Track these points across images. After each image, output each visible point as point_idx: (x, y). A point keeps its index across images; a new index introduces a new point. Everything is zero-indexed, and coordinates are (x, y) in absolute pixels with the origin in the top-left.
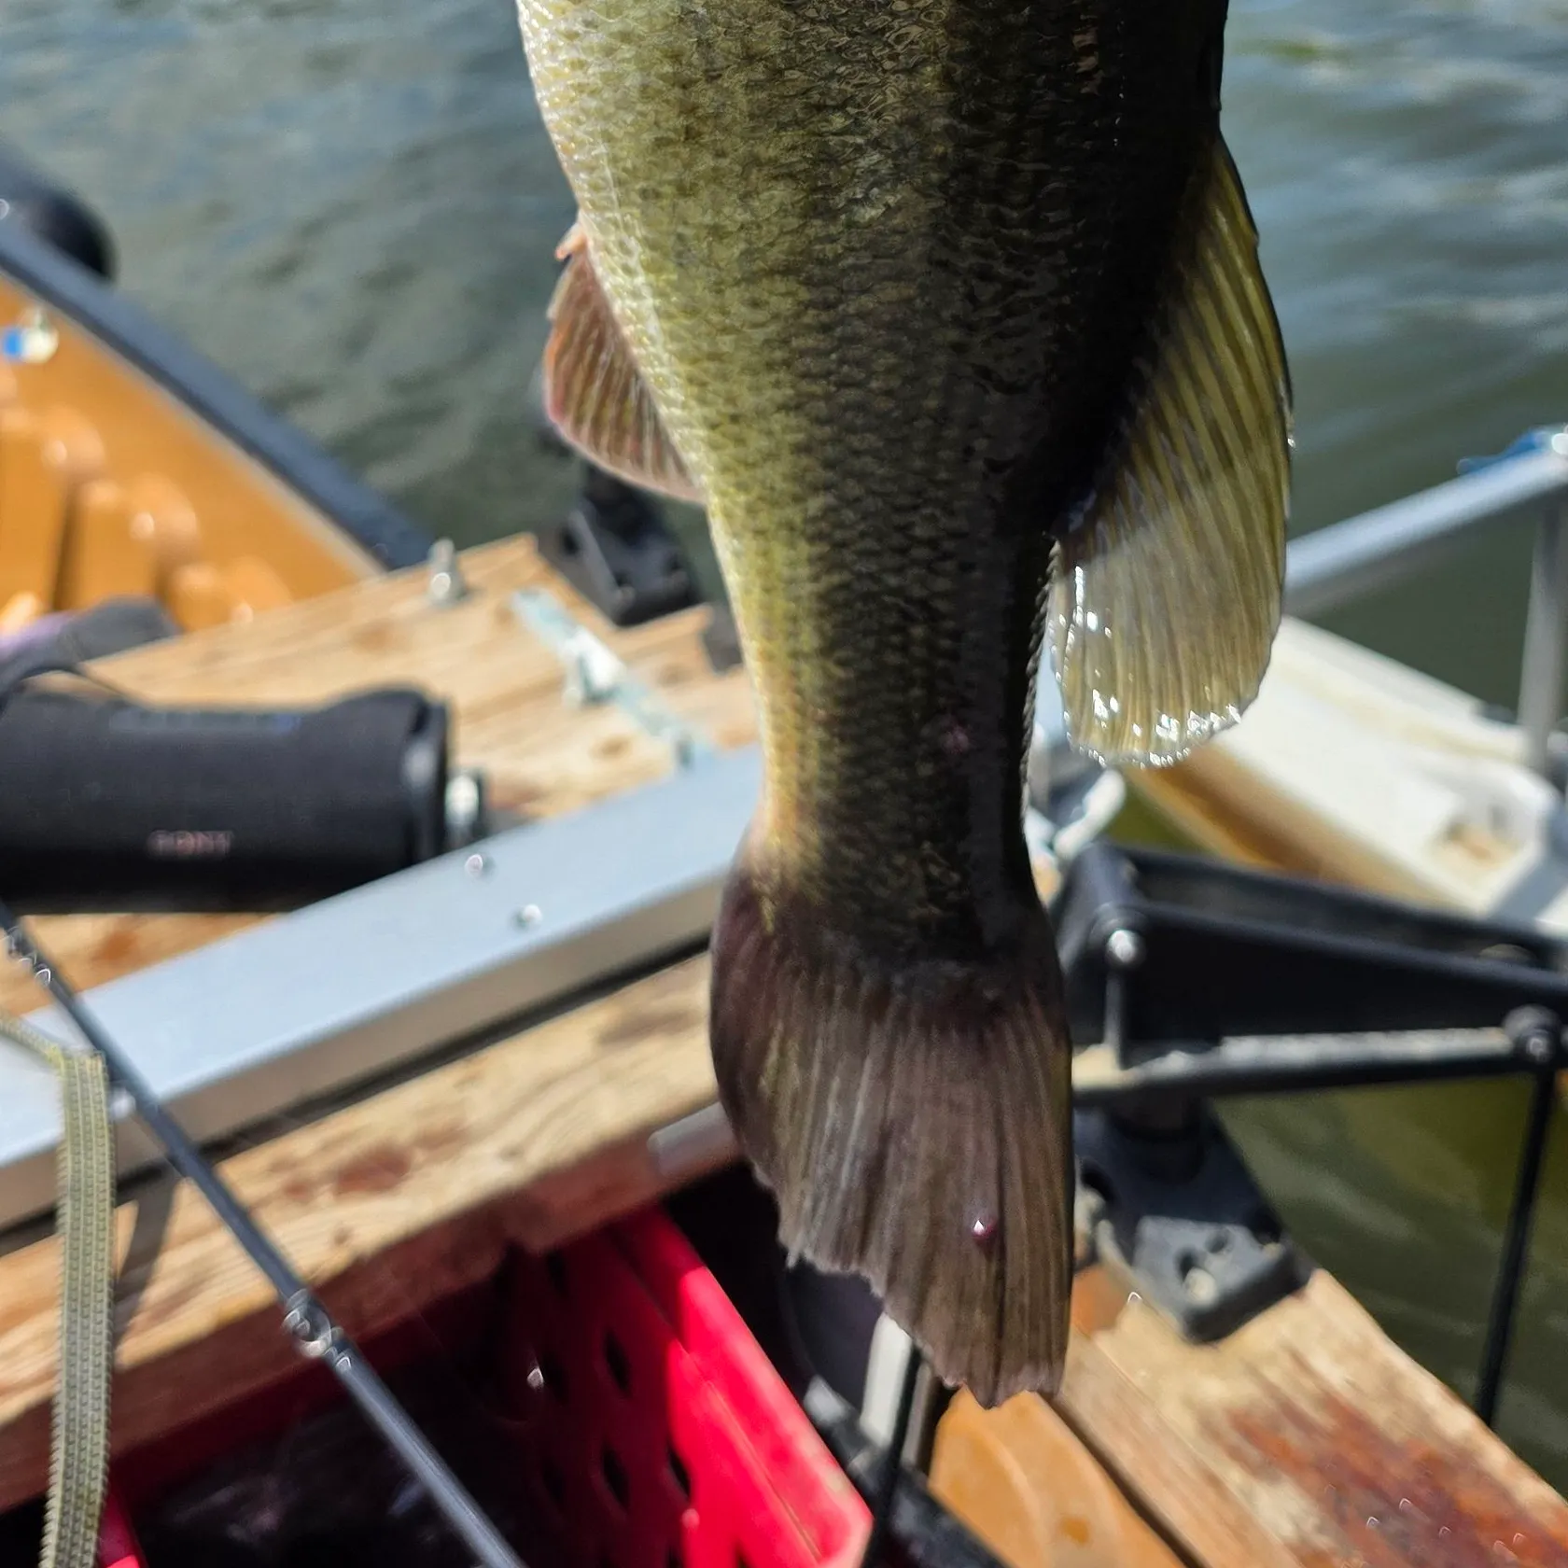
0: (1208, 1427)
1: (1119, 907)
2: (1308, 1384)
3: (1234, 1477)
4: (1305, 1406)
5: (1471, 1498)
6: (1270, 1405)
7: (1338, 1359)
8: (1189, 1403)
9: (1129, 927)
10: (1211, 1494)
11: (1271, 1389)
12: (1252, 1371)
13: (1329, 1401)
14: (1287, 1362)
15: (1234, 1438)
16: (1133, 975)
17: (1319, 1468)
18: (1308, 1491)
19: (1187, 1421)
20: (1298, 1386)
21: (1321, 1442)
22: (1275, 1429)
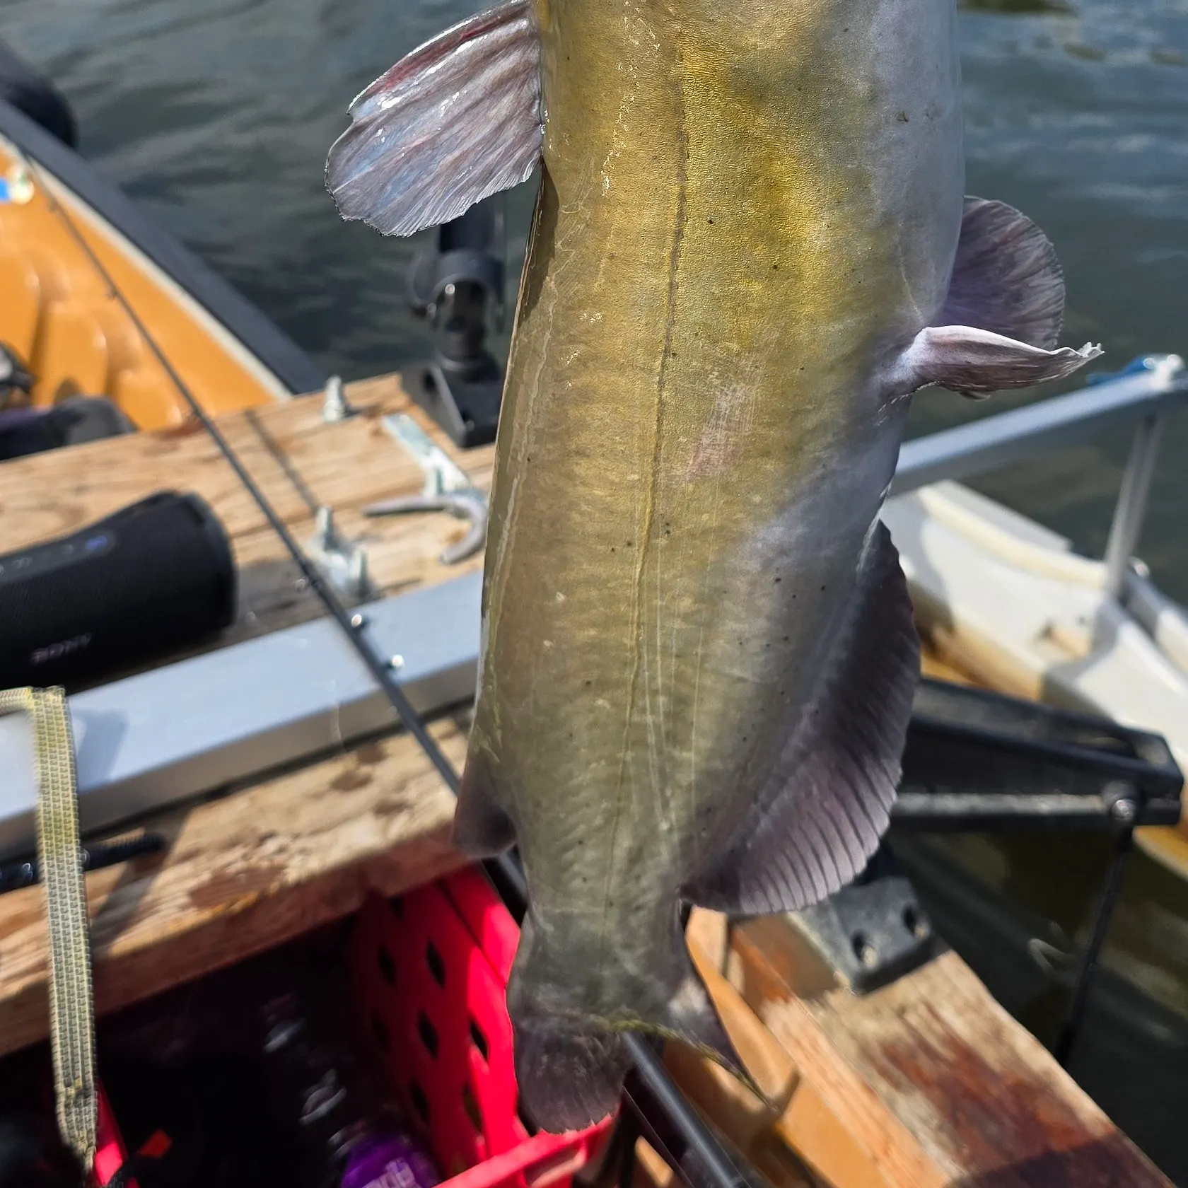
0: (865, 1052)
2: (937, 1027)
3: (883, 1087)
4: (933, 1042)
5: (1047, 1114)
6: (910, 1040)
7: (959, 1012)
8: (853, 1036)
11: (911, 1029)
12: (901, 1012)
13: (953, 1041)
14: (922, 1010)
15: (884, 1062)
17: (940, 1084)
18: (933, 1101)
19: (852, 1049)
20: (930, 1029)
21: (944, 1068)
22: (913, 1056)
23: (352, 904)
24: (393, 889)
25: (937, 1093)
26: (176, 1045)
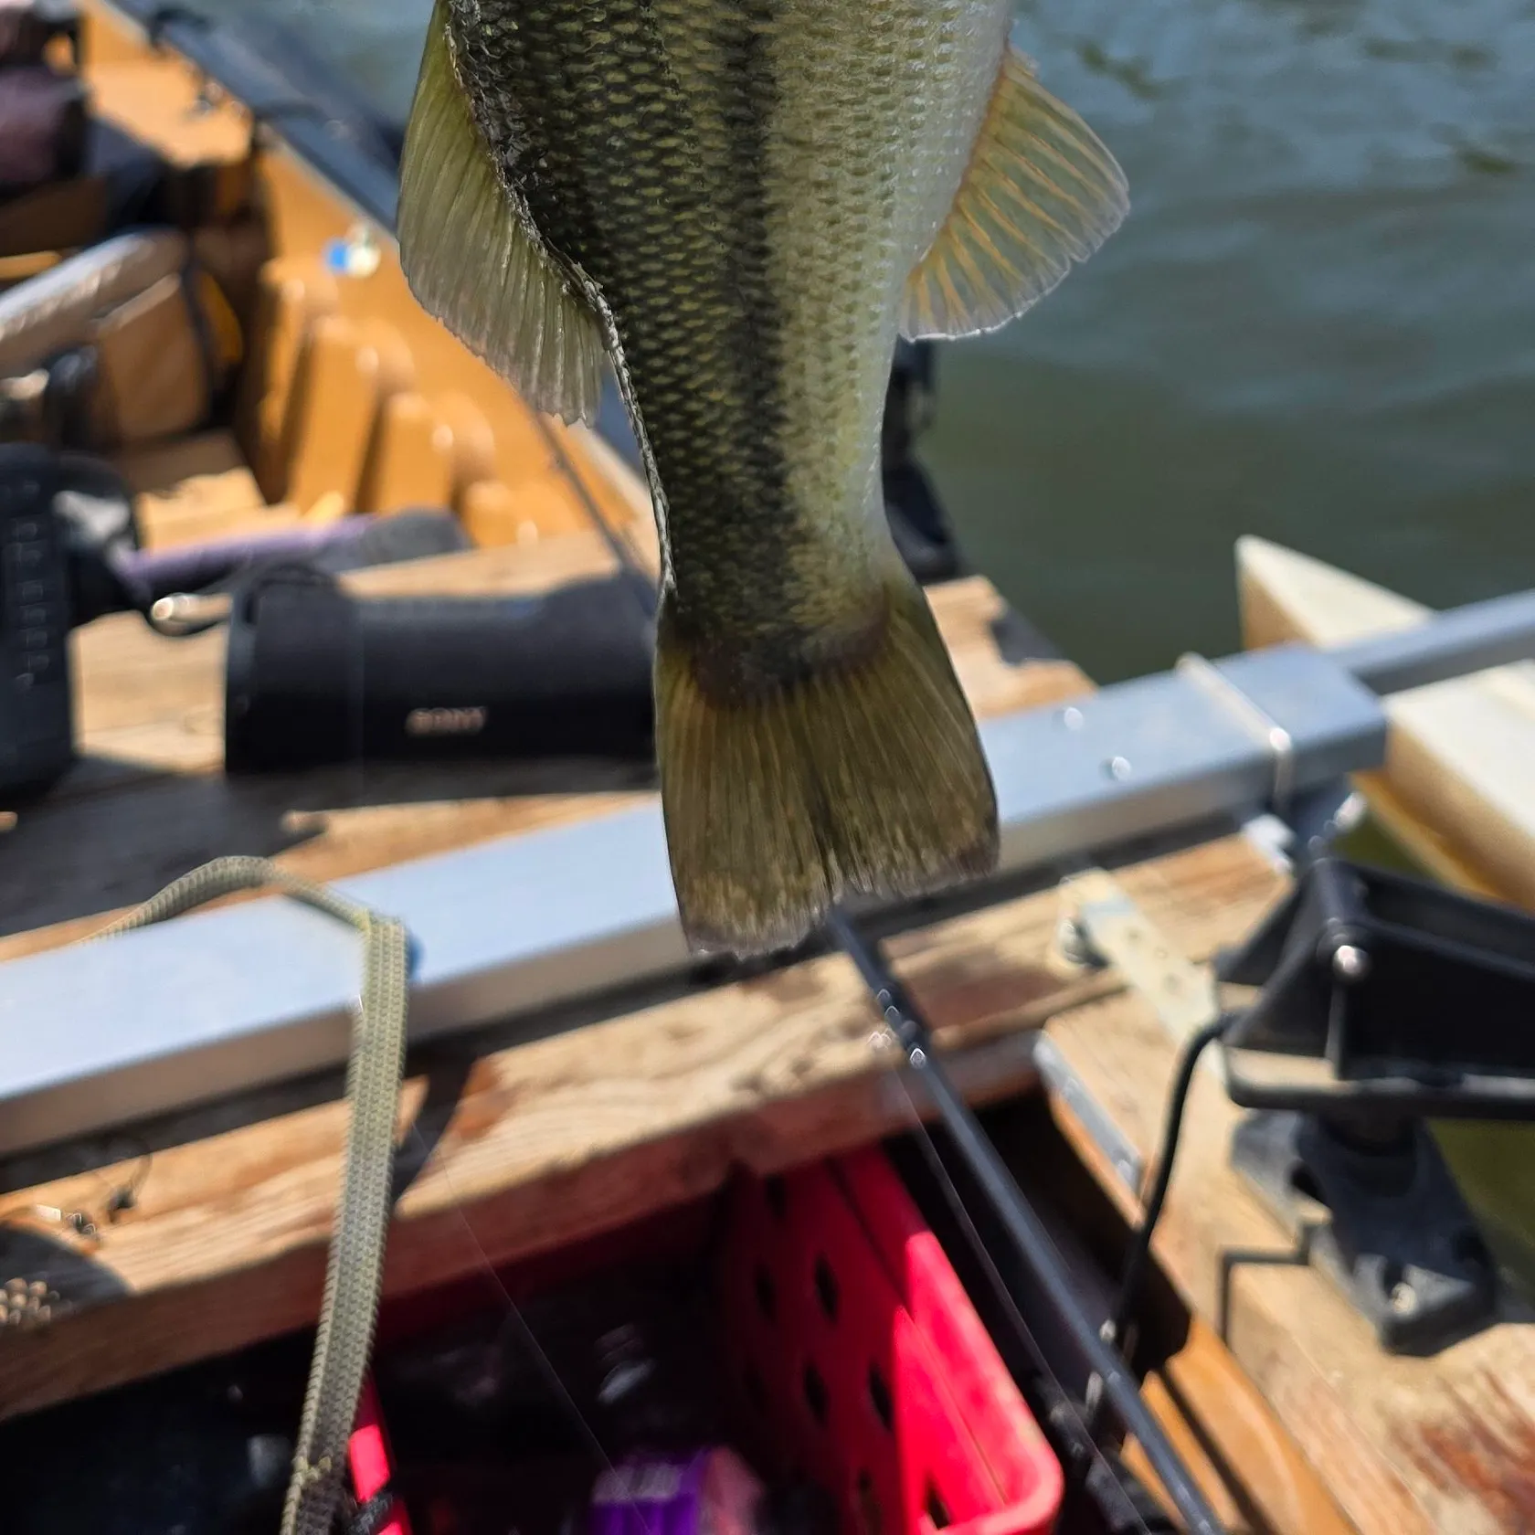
0: (1397, 1434)
1: (1346, 924)
2: (1501, 1407)
3: (1421, 1486)
4: (1497, 1429)
6: (1461, 1422)
8: (1380, 1409)
9: (1354, 943)
10: (1395, 1500)
11: (1463, 1408)
12: (1446, 1387)
14: (1481, 1382)
15: (1425, 1451)
16: (1355, 988)
17: (1507, 1490)
18: (1495, 1512)
19: (1378, 1428)
20: (1492, 1411)
21: (1510, 1467)
22: (1465, 1447)
23: (710, 1181)
24: (764, 1164)
25: (1500, 1501)
26: (487, 1385)
